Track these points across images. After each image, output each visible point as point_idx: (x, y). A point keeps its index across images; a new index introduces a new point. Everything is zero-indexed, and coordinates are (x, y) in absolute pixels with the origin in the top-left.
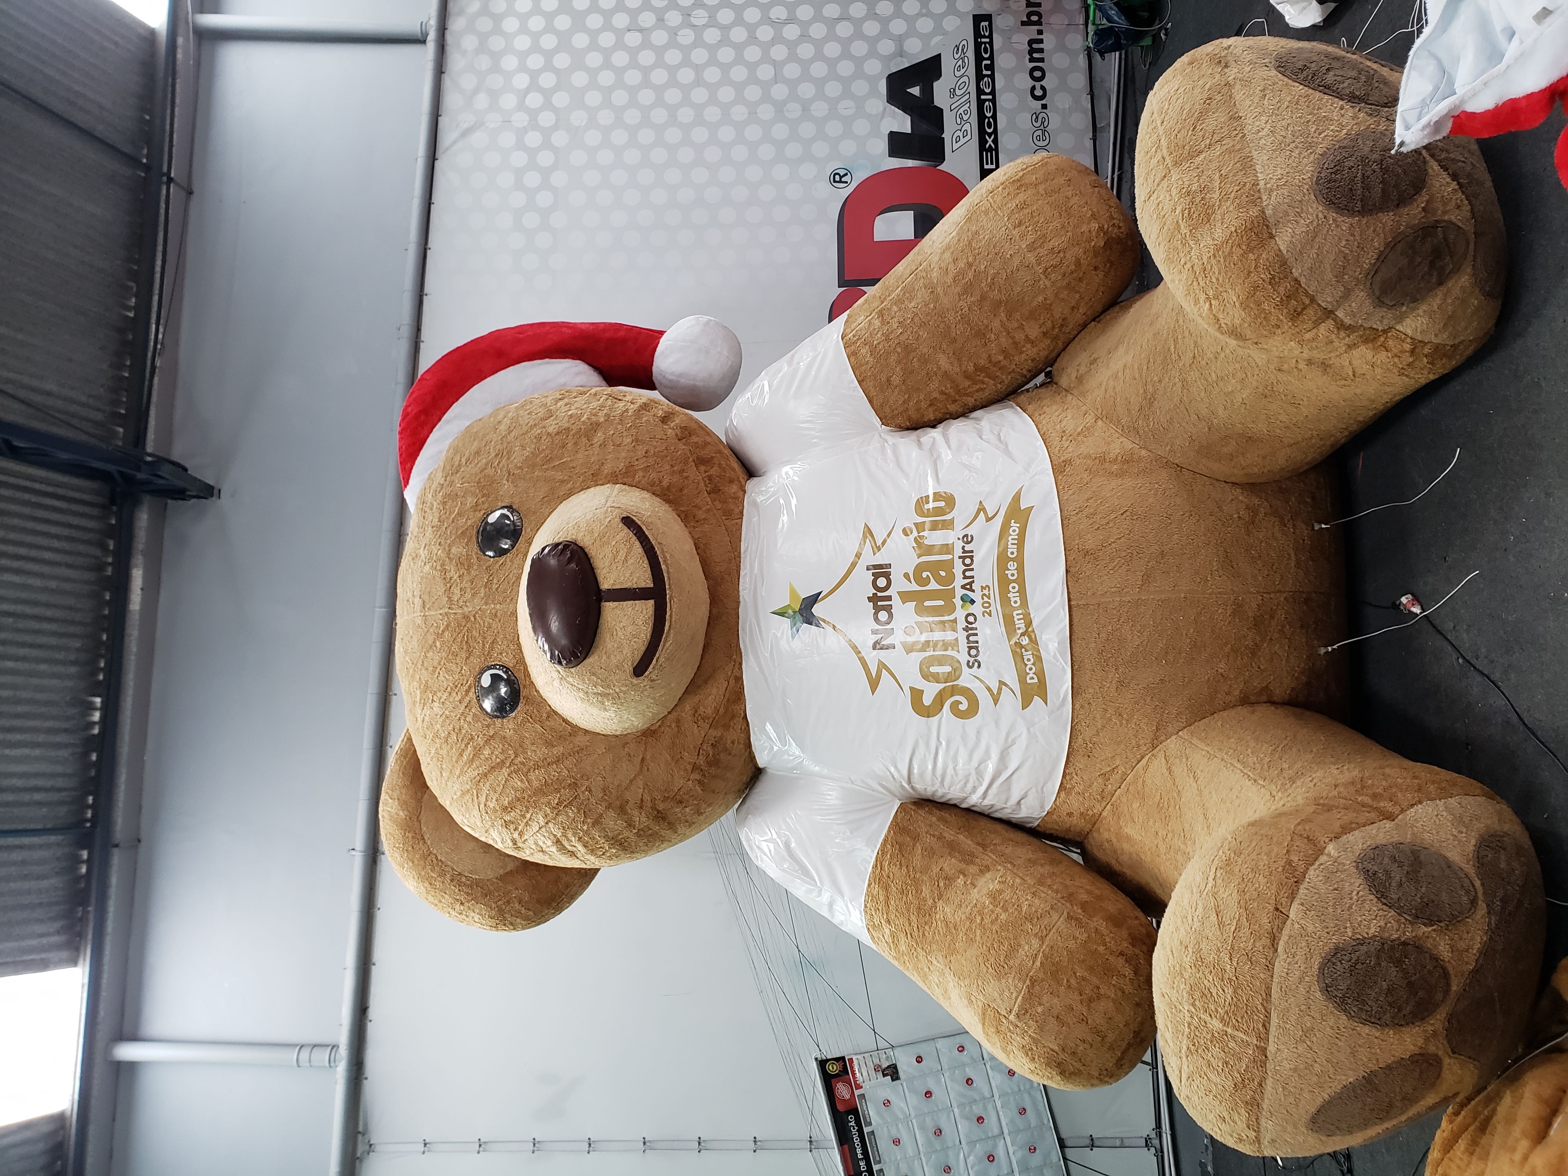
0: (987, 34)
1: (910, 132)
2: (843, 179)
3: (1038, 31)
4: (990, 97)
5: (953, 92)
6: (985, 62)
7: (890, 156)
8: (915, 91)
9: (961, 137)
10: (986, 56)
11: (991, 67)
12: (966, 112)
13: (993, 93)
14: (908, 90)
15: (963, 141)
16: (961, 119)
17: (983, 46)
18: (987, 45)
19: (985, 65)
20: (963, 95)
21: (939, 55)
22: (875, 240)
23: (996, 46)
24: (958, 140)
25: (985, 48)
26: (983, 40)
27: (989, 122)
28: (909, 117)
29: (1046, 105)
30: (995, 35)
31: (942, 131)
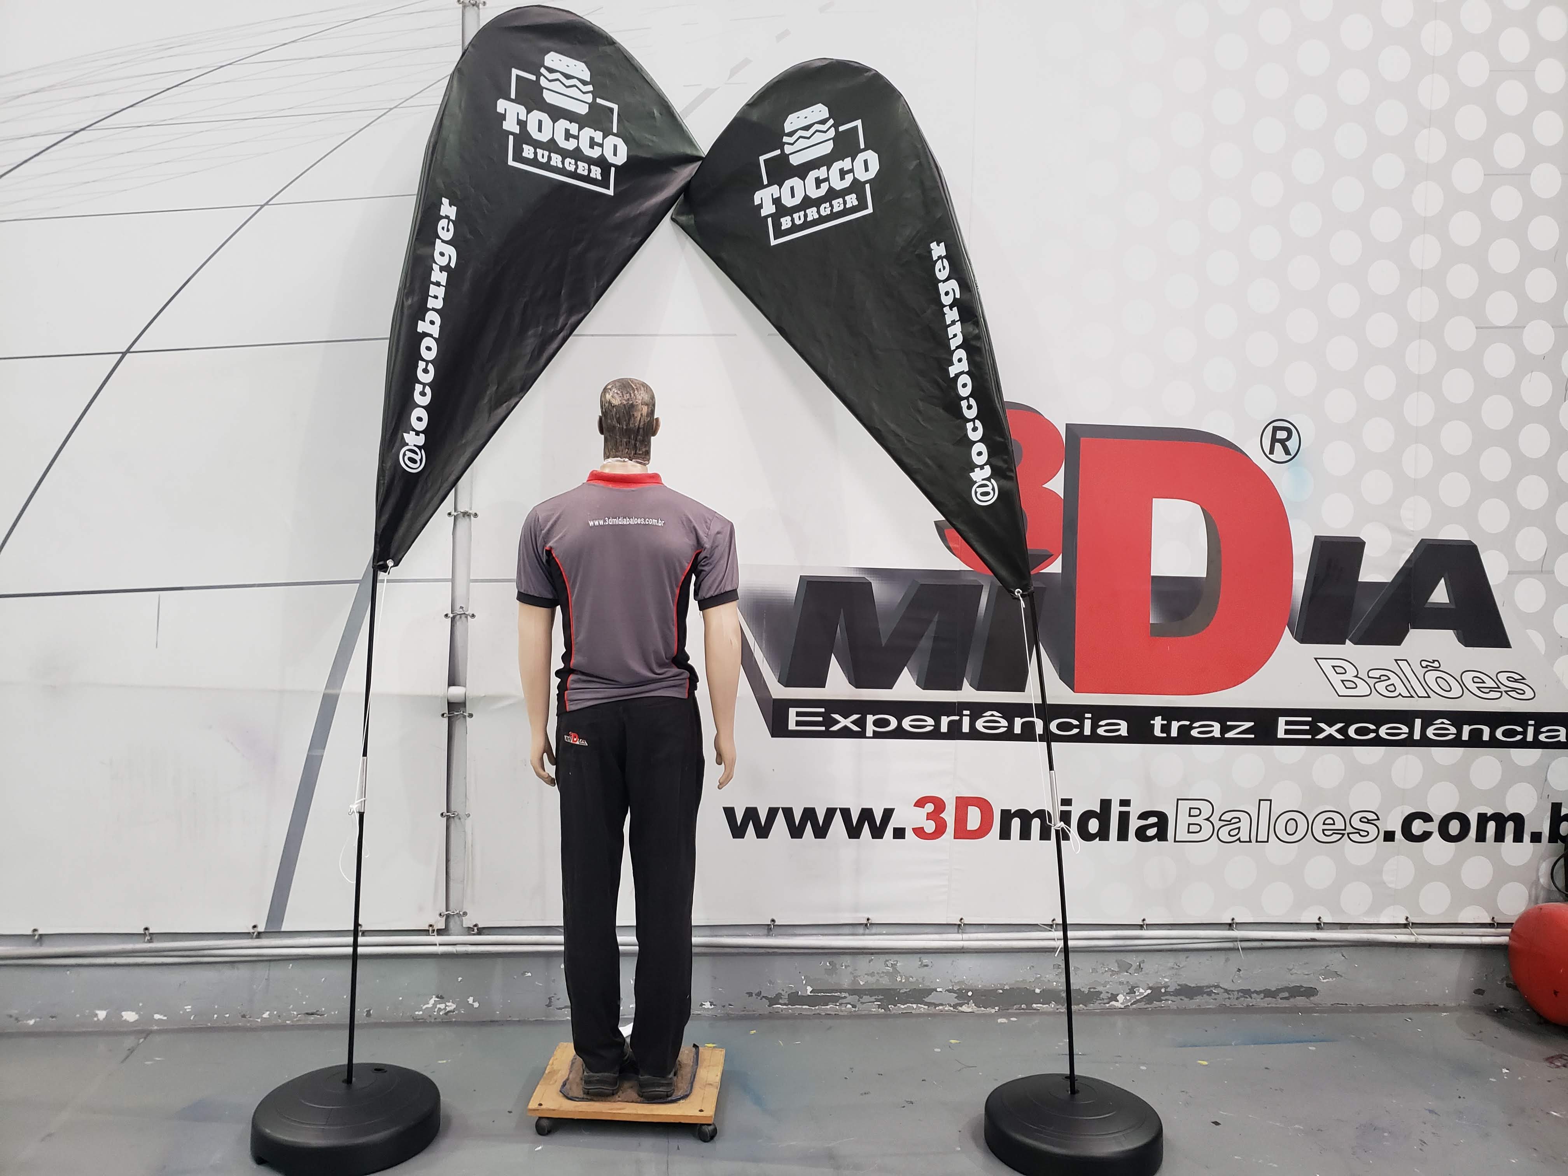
0: (1542, 737)
1: (1359, 580)
2: (1278, 446)
3: (1541, 833)
4: (1417, 736)
5: (1432, 666)
6: (1486, 731)
7: (1315, 536)
8: (1440, 595)
9: (1344, 677)
10: (1499, 734)
11: (1475, 741)
12: (1391, 688)
13: (1425, 742)
14: (1442, 581)
15: (1336, 679)
16: (1379, 679)
17: (1519, 729)
18: (1519, 737)
19: (1481, 731)
20: (1424, 684)
21: (1507, 645)
22: (1154, 499)
23: (1516, 753)
24: (1339, 670)
25: (1513, 733)
26: (1531, 730)
27: (1368, 731)
28: (1390, 581)
29: (1393, 840)
30: (1537, 752)
31: (1356, 642)
